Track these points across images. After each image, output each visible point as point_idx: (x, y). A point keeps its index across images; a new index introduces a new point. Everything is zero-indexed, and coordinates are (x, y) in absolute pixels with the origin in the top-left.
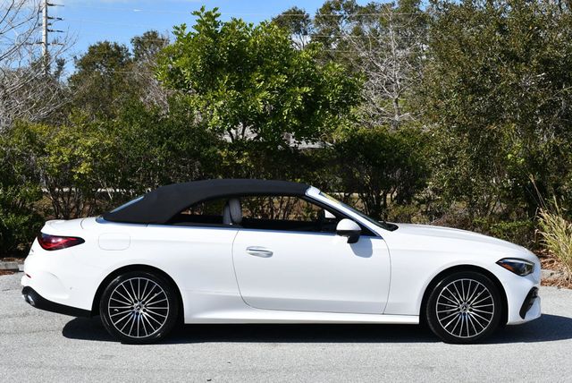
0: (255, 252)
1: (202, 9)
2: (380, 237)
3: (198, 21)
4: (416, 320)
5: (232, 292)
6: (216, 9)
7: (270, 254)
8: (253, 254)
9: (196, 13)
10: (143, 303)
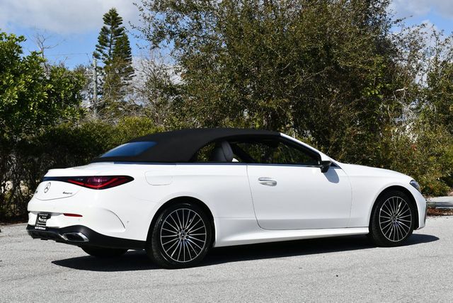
0: (264, 181)
2: (340, 168)
4: (366, 231)
5: (250, 217)
7: (275, 184)
8: (263, 184)
10: (186, 231)
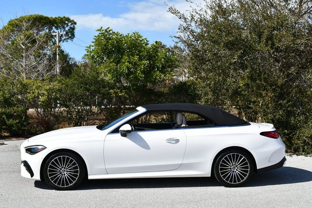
1: (101, 28)
3: (100, 33)
6: (109, 28)
9: (98, 30)
